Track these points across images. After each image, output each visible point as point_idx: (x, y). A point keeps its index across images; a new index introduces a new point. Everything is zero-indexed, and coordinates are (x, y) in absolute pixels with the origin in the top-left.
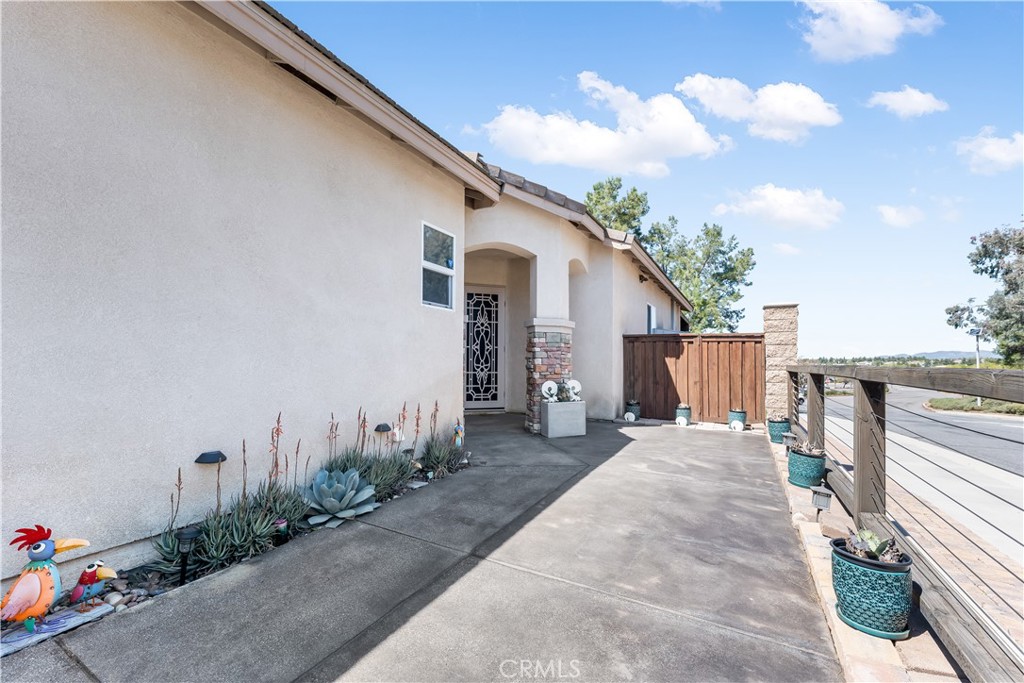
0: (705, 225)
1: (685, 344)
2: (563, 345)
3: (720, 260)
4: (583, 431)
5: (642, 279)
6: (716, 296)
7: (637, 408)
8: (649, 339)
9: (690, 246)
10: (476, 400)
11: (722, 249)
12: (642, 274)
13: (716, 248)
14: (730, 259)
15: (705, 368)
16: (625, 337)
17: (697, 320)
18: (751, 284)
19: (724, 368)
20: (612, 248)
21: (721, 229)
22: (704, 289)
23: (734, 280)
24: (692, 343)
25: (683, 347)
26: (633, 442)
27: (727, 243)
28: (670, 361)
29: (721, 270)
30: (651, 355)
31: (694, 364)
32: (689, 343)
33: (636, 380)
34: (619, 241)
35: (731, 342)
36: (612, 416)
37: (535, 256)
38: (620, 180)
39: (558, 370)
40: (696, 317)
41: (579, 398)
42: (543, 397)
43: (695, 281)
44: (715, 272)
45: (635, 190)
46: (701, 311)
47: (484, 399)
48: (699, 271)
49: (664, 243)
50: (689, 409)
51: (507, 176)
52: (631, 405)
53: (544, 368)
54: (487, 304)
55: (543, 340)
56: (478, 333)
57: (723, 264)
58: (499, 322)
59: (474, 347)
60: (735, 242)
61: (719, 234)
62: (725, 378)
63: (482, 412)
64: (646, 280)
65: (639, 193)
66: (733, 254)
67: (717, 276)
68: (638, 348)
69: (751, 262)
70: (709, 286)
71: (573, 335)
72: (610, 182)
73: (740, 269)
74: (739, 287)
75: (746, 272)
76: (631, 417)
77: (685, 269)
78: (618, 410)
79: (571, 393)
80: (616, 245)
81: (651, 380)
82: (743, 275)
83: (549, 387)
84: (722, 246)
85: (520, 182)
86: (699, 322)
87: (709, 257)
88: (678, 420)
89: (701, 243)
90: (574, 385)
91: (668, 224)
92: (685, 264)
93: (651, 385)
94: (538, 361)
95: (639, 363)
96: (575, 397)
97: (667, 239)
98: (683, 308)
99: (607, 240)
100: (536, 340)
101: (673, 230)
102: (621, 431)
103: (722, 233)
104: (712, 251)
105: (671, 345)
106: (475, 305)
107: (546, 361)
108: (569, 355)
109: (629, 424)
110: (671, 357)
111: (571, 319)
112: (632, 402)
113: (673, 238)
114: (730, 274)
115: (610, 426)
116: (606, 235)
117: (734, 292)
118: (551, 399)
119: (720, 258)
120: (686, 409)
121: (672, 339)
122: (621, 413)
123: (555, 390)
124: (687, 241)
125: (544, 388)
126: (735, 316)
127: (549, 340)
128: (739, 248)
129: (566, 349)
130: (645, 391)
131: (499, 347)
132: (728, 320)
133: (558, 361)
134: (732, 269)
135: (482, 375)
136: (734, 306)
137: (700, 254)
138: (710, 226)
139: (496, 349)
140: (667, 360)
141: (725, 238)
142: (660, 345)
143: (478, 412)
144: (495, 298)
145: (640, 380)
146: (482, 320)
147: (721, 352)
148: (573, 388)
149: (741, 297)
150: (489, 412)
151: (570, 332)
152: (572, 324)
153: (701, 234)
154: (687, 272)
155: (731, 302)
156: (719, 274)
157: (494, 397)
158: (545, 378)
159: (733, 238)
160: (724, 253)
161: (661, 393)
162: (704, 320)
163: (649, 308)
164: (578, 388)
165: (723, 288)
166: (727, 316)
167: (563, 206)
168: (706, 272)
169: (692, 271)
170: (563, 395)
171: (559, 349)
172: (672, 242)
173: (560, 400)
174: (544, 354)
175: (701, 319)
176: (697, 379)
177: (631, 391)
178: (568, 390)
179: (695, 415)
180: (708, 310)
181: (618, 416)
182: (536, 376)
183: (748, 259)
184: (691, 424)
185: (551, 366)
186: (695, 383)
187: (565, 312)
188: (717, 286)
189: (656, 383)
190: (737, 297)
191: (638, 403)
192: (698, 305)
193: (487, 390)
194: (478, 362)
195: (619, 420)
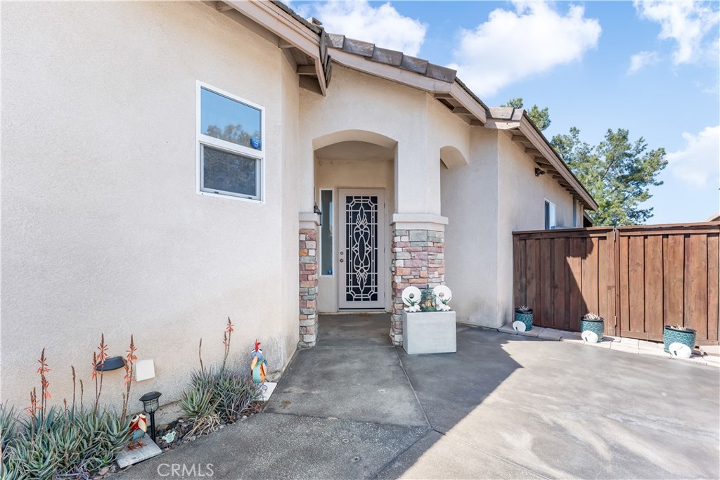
0: (609, 131)
1: (595, 241)
2: (430, 244)
3: (626, 162)
4: (452, 347)
5: (537, 172)
6: (622, 197)
7: (529, 317)
8: (545, 236)
9: (593, 153)
10: (356, 300)
11: (628, 152)
12: (538, 166)
13: (621, 151)
14: (637, 161)
15: (624, 269)
16: (515, 235)
17: (600, 220)
18: (662, 183)
19: (654, 270)
20: (496, 130)
21: (627, 132)
22: (608, 191)
23: (642, 181)
24: (605, 238)
25: (592, 245)
26: (519, 370)
27: (634, 146)
28: (573, 262)
29: (626, 173)
30: (547, 255)
31: (608, 264)
32: (600, 238)
33: (528, 282)
34: (504, 120)
35: (667, 236)
36: (498, 324)
37: (397, 142)
38: (521, 100)
39: (424, 273)
40: (599, 218)
41: (448, 308)
42: (404, 305)
43: (598, 184)
44: (620, 174)
45: (535, 108)
46: (604, 211)
47: (364, 300)
48: (602, 175)
49: (566, 152)
50: (601, 321)
51: (353, 45)
52: (521, 312)
53: (407, 271)
54: (367, 207)
55: (405, 239)
56: (358, 235)
57: (629, 167)
58: (379, 224)
59: (353, 249)
60: (642, 144)
61: (625, 138)
62: (655, 282)
63: (363, 312)
64: (542, 173)
65: (540, 110)
66: (640, 156)
67: (623, 180)
68: (530, 246)
69: (662, 161)
70: (614, 188)
71: (446, 232)
72: (511, 103)
73: (649, 169)
74: (647, 187)
75: (656, 172)
76: (520, 326)
77: (587, 174)
78: (506, 316)
79: (438, 300)
80: (501, 126)
81: (548, 283)
82: (652, 175)
83: (411, 293)
84: (629, 149)
85: (368, 51)
86: (602, 222)
87: (613, 161)
88: (585, 334)
89: (604, 149)
90: (441, 291)
91: (570, 135)
92: (587, 169)
93: (548, 290)
94: (399, 263)
95: (532, 264)
96: (442, 306)
97: (568, 148)
98: (587, 207)
99: (490, 121)
100: (397, 239)
101: (574, 140)
102: (505, 347)
103: (629, 137)
104: (616, 154)
105: (573, 243)
106: (354, 208)
107: (409, 263)
108: (441, 256)
109: (518, 337)
110: (574, 256)
111: (443, 214)
112: (523, 308)
113: (575, 147)
114: (637, 175)
115: (492, 338)
116: (489, 116)
117: (642, 193)
118: (412, 309)
119: (626, 161)
120: (595, 321)
121: (575, 235)
122: (510, 319)
123: (418, 298)
124: (590, 147)
125: (405, 295)
126: (642, 216)
127: (413, 238)
128: (648, 150)
129: (435, 249)
130: (539, 296)
131: (378, 249)
132: (633, 219)
133: (425, 263)
134: (639, 171)
135: (362, 276)
136: (641, 206)
137: (603, 159)
138: (615, 132)
139: (376, 251)
140: (570, 260)
141: (632, 140)
142: (559, 243)
143: (358, 312)
144: (374, 199)
145: (534, 282)
146: (362, 222)
147: (649, 249)
148: (441, 295)
149: (650, 196)
150: (369, 312)
151: (442, 229)
152: (445, 220)
153: (604, 140)
154: (590, 176)
155: (637, 202)
156: (623, 177)
157: (375, 298)
158: (408, 282)
159: (641, 141)
160: (630, 156)
161: (561, 299)
162: (608, 219)
163: (547, 205)
164: (448, 295)
165: (629, 189)
166: (632, 216)
167: (424, 75)
168: (609, 175)
169: (595, 175)
170: (427, 304)
171: (425, 248)
172: (573, 150)
173: (423, 310)
174: (407, 255)
175: (605, 219)
176: (612, 283)
177: (523, 294)
178: (433, 299)
179: (609, 327)
180: (612, 210)
181: (505, 323)
182: (398, 280)
183: (657, 160)
184: (604, 339)
185: (414, 268)
186: (609, 288)
187: (436, 206)
188: (622, 187)
189: (554, 286)
190: (646, 197)
191: (530, 310)
192: (602, 206)
193: (367, 291)
194: (358, 263)
195: (506, 329)
